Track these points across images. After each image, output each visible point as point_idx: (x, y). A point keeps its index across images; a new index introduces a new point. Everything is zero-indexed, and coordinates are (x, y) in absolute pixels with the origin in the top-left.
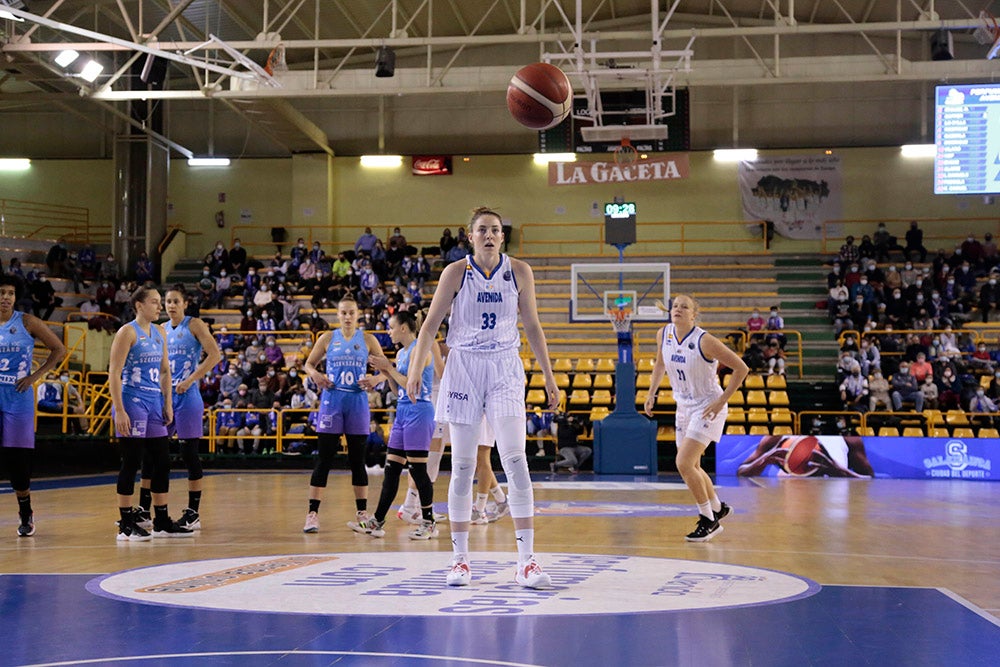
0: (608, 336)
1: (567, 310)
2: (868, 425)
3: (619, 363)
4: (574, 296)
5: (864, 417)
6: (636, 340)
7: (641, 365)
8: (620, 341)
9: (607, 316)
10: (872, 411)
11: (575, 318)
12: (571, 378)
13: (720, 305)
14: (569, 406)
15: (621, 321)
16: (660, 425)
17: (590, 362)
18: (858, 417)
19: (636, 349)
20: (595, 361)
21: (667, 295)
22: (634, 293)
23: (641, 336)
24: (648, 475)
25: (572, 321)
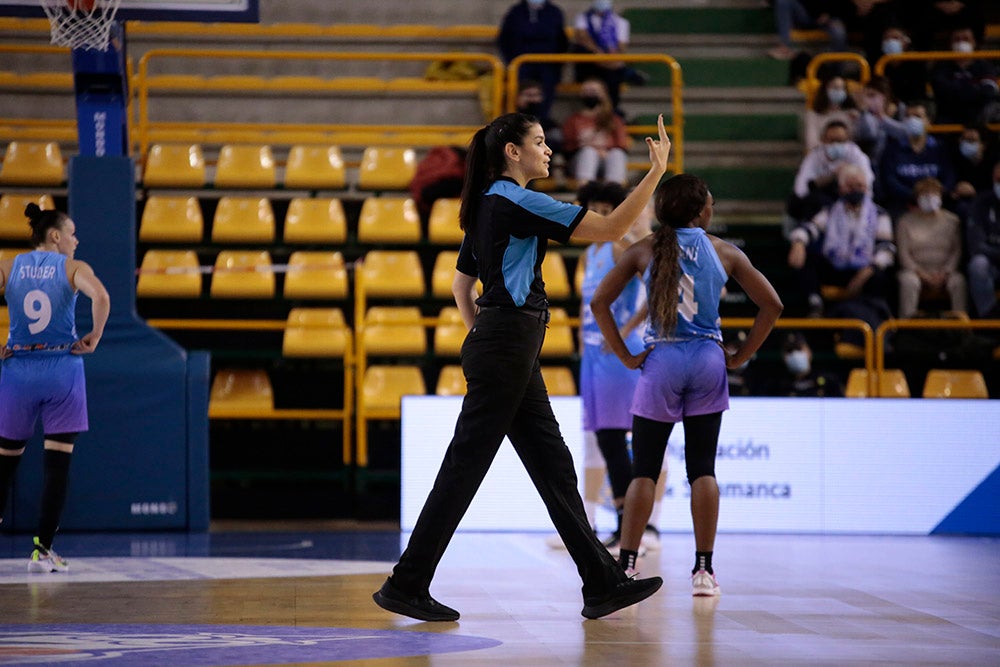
2: (890, 364)
3: (79, 155)
5: (876, 337)
6: (135, 80)
7: (158, 165)
8: (82, 79)
10: (909, 316)
16: (219, 367)
18: (857, 338)
19: (139, 112)
23: (158, 67)
24: (180, 534)
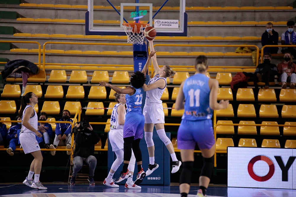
0: (123, 49)
1: (83, 21)
4: (90, 7)
8: (135, 53)
9: (124, 28)
11: (92, 29)
12: (87, 90)
13: (235, 19)
14: (85, 118)
15: (137, 33)
17: (106, 74)
20: (111, 73)
21: (183, 8)
22: (151, 5)
25: (88, 33)
